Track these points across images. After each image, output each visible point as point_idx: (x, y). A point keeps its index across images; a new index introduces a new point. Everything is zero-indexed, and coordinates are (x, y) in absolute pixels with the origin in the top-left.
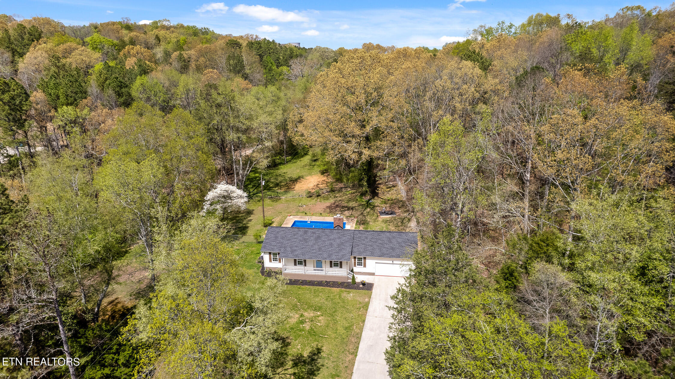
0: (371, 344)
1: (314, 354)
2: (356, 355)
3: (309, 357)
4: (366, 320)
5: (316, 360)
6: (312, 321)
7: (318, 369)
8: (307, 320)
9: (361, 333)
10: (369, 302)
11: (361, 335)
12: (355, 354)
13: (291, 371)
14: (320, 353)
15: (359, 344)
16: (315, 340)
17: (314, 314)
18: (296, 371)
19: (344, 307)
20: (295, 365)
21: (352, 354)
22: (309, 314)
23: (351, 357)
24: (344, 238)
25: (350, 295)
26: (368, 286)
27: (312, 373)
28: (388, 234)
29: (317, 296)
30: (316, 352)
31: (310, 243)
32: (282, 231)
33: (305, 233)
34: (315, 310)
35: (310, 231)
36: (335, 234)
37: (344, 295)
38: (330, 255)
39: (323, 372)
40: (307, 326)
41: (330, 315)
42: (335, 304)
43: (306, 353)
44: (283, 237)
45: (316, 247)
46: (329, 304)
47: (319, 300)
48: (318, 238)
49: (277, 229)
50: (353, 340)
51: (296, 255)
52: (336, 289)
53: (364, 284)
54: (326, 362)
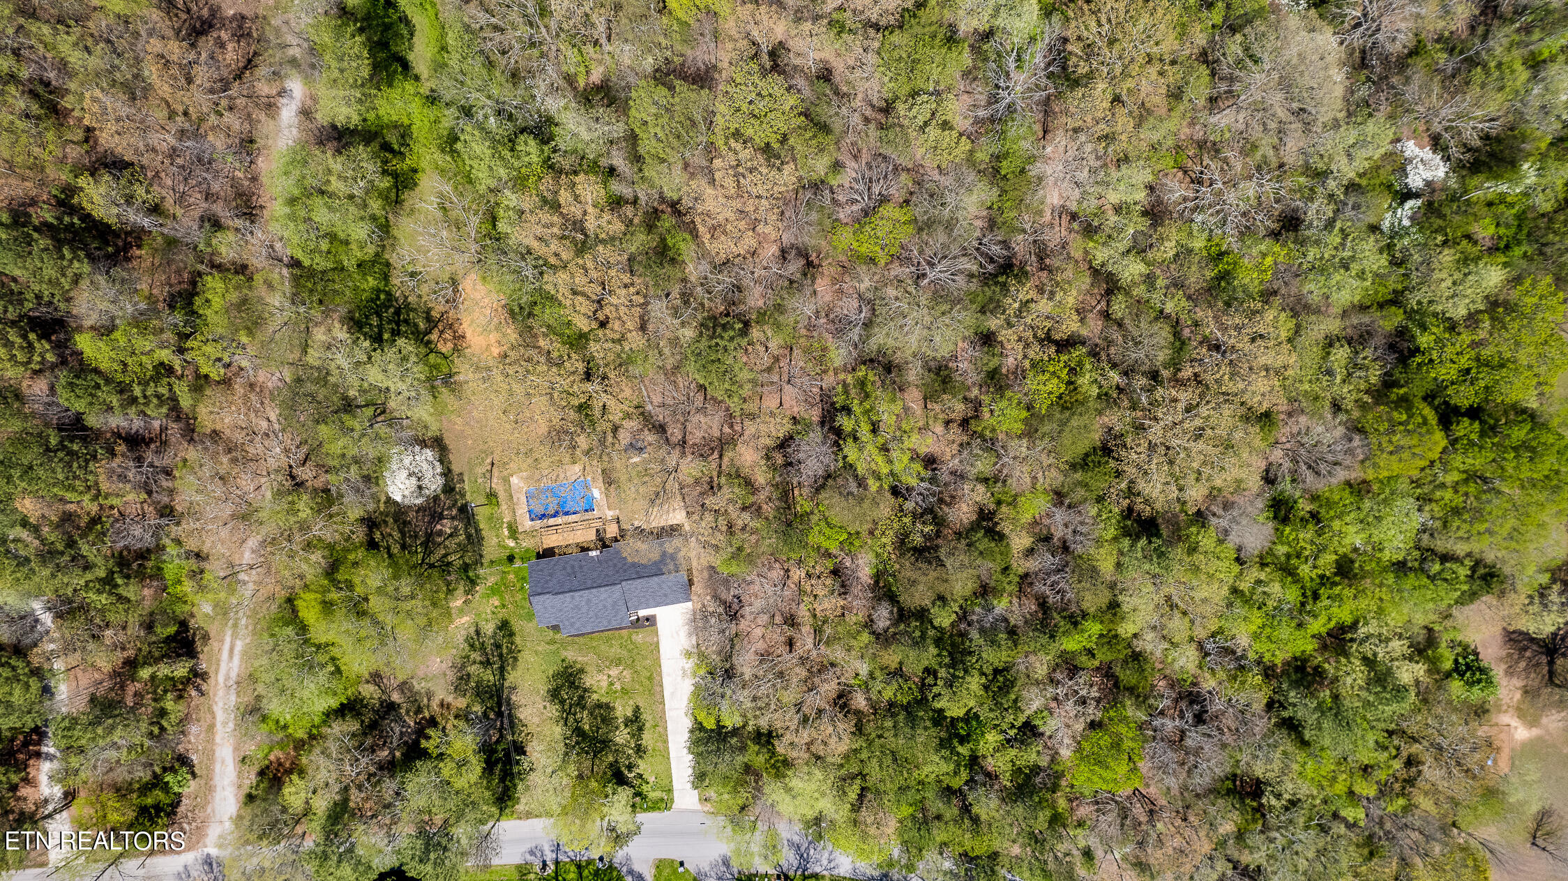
0: (672, 690)
1: (636, 712)
3: (633, 715)
4: (662, 665)
5: (639, 716)
6: (619, 679)
7: (643, 724)
8: (615, 680)
10: (657, 643)
11: (662, 683)
12: (663, 703)
13: (626, 731)
14: (639, 709)
16: (630, 698)
17: (617, 670)
18: (629, 730)
19: (639, 653)
20: (626, 726)
22: (614, 672)
24: (614, 596)
25: (639, 637)
26: (651, 620)
27: (640, 729)
28: (656, 579)
29: (611, 646)
30: (637, 710)
31: (584, 610)
32: (547, 599)
33: (573, 597)
34: (617, 665)
35: (577, 594)
36: (603, 593)
37: (634, 637)
38: (609, 622)
39: (647, 725)
40: (618, 686)
41: (631, 666)
42: (629, 651)
43: (629, 714)
44: (553, 607)
45: (591, 614)
46: (625, 653)
47: (615, 651)
48: (589, 601)
49: (541, 598)
50: (658, 689)
51: (578, 629)
52: (624, 632)
53: (648, 620)
54: (646, 716)
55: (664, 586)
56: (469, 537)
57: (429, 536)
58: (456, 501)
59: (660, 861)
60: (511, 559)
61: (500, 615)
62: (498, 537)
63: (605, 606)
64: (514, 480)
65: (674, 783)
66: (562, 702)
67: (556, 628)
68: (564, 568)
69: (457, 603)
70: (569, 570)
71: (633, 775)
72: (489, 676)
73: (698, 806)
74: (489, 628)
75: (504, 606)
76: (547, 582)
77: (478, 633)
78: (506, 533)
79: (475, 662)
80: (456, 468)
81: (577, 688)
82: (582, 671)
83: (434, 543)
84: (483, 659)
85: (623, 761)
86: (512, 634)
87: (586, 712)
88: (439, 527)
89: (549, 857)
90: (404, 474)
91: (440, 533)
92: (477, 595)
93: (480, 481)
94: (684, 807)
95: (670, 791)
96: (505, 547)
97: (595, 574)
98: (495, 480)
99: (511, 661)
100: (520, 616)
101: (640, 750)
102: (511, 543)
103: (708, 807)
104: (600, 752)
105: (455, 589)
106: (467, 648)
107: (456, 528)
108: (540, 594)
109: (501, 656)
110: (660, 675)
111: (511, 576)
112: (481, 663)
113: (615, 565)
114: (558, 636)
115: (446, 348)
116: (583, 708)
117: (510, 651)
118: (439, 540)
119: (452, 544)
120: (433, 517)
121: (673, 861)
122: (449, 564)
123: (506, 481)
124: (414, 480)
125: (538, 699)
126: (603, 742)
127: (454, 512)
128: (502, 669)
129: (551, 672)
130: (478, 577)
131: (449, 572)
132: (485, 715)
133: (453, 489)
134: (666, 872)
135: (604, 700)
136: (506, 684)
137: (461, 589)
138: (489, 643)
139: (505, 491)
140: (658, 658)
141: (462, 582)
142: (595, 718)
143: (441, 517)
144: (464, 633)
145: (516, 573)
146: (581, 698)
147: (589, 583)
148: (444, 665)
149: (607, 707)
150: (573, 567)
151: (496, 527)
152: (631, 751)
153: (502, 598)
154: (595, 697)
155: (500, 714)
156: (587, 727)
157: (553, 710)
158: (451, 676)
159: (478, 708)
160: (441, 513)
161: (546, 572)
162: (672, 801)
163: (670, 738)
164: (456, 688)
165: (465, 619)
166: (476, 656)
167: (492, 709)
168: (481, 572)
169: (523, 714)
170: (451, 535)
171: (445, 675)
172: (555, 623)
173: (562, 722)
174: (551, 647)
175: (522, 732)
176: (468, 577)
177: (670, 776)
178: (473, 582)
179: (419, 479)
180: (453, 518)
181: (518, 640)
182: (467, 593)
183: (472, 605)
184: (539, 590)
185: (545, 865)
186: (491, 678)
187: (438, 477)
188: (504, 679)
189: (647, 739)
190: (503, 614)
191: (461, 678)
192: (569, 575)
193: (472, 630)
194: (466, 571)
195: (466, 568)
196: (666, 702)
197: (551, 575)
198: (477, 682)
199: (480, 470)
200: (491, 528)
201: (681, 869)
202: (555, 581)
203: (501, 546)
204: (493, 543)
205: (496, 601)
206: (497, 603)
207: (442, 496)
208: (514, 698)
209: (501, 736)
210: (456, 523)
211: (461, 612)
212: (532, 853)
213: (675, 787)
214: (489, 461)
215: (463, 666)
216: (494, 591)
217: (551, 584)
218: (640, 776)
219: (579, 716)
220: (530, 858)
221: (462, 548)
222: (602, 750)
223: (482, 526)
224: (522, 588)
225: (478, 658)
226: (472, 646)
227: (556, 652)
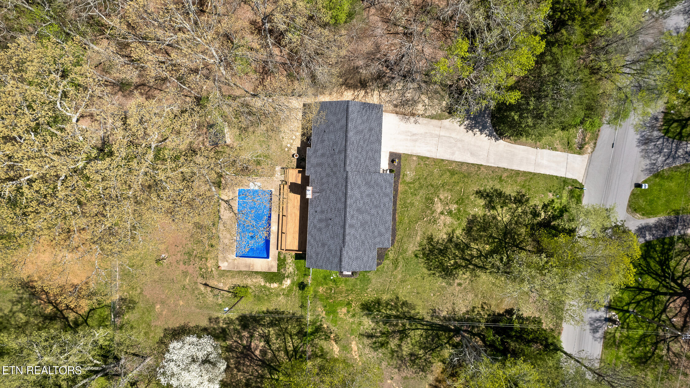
0: (469, 154)
1: (482, 195)
2: (481, 165)
3: (485, 198)
4: (442, 158)
5: (487, 193)
6: (447, 204)
7: (496, 190)
8: (447, 208)
9: (457, 162)
10: (418, 157)
11: (459, 162)
12: (479, 166)
13: (500, 210)
14: (480, 192)
15: (469, 164)
16: (468, 198)
17: (438, 203)
18: (499, 206)
19: (426, 179)
20: (494, 208)
21: (480, 168)
22: (439, 207)
23: (482, 169)
24: (359, 182)
25: (409, 174)
26: (394, 158)
27: (500, 194)
28: (351, 134)
29: (412, 204)
30: (480, 194)
31: (368, 218)
32: (348, 253)
33: (352, 226)
34: (433, 203)
35: (349, 221)
36: (354, 193)
37: (408, 179)
38: (387, 195)
39: (498, 187)
40: (454, 207)
41: (437, 189)
42: (421, 187)
43: (482, 202)
44: (358, 250)
45: (373, 211)
46: (422, 192)
47: (418, 201)
48: (359, 210)
49: (345, 260)
50: (465, 168)
51: (387, 230)
52: (401, 188)
53: (393, 161)
54: (489, 186)
55: (360, 128)
56: (272, 324)
57: (264, 364)
58: (235, 330)
59: (629, 206)
60: (302, 286)
61: (358, 310)
62: (278, 295)
63: (369, 195)
64: (224, 266)
65: (559, 175)
66: (457, 266)
67: (382, 255)
68: (320, 230)
69: (336, 349)
70: (323, 225)
71: (543, 214)
72: (417, 335)
73: (586, 157)
74: (368, 324)
75: (349, 304)
76: (330, 251)
77: (370, 336)
78: (275, 285)
79: (399, 346)
80: (204, 323)
81: (446, 248)
82: (430, 239)
83: (272, 360)
84: (398, 336)
85: (528, 219)
86: (378, 302)
87: (473, 245)
88: (257, 353)
89: (602, 314)
90: (185, 374)
91: (264, 352)
92: (333, 328)
93: (220, 301)
94: (583, 171)
95: (565, 181)
96: (290, 290)
97: (333, 198)
98: (221, 285)
99: (405, 309)
100: (364, 289)
101: (520, 200)
102: (287, 283)
103: (589, 148)
104: (515, 240)
105: (322, 350)
106: (383, 350)
107: (261, 336)
108: (341, 260)
109: (397, 317)
110: (451, 162)
111: (321, 290)
112: (401, 339)
113: (328, 175)
114: (391, 255)
115: (85, 305)
116: (468, 246)
117: (396, 307)
118: (270, 355)
119: (276, 343)
120: (246, 356)
121: (633, 194)
122: (295, 350)
123: (223, 274)
124: (194, 366)
125: (450, 290)
126: (505, 234)
127: (246, 334)
128: (411, 319)
129: (425, 271)
130: (313, 323)
131: (304, 352)
132: (455, 346)
133: (223, 330)
134: (642, 202)
135: (464, 224)
136: (428, 318)
137: (323, 343)
138: (382, 327)
139: (233, 277)
140: (434, 160)
141: (316, 341)
142: (481, 237)
143: (248, 348)
144: (367, 350)
145: (319, 284)
146: (457, 246)
147: (340, 206)
148: (396, 377)
149: (472, 222)
150: (321, 221)
151: (268, 294)
152: (520, 210)
153: (340, 304)
154: (458, 232)
155: (457, 331)
156: (488, 247)
157: (463, 277)
158: (408, 372)
159: (447, 352)
160: (244, 347)
161: (320, 250)
162: (575, 181)
163: (515, 168)
164: (423, 370)
165: (354, 346)
166: (393, 343)
167: (450, 338)
168: (309, 318)
169: (462, 309)
170: (268, 341)
171: (405, 378)
172: (375, 253)
173: (478, 272)
174: (401, 264)
175: (479, 313)
176: (312, 334)
177: (551, 177)
178: (318, 329)
179: (194, 361)
180: (252, 336)
181: (385, 297)
182: (327, 338)
183: (341, 335)
184: (337, 260)
185: (609, 320)
186: (419, 332)
187: (202, 341)
188: (423, 319)
189: (510, 190)
190: (356, 306)
191: (413, 362)
192: (327, 226)
193: (367, 341)
194: (305, 334)
195: (302, 334)
196: (479, 162)
197: (323, 245)
198: (420, 348)
199: (210, 299)
200: (269, 300)
201: (645, 186)
202: (331, 242)
203: (288, 293)
204: (284, 301)
205: (342, 311)
206: (344, 310)
207: (229, 343)
208: (444, 314)
209: (479, 335)
210: (256, 334)
211: (346, 348)
212: (595, 330)
213: (563, 175)
214: (202, 288)
215: (401, 358)
216: (331, 311)
217: (333, 247)
218: (545, 206)
219: (475, 253)
220: (600, 334)
221: (282, 333)
222: (512, 238)
223: (265, 309)
224: (334, 281)
225: (396, 341)
226: (382, 345)
227: (407, 261)
